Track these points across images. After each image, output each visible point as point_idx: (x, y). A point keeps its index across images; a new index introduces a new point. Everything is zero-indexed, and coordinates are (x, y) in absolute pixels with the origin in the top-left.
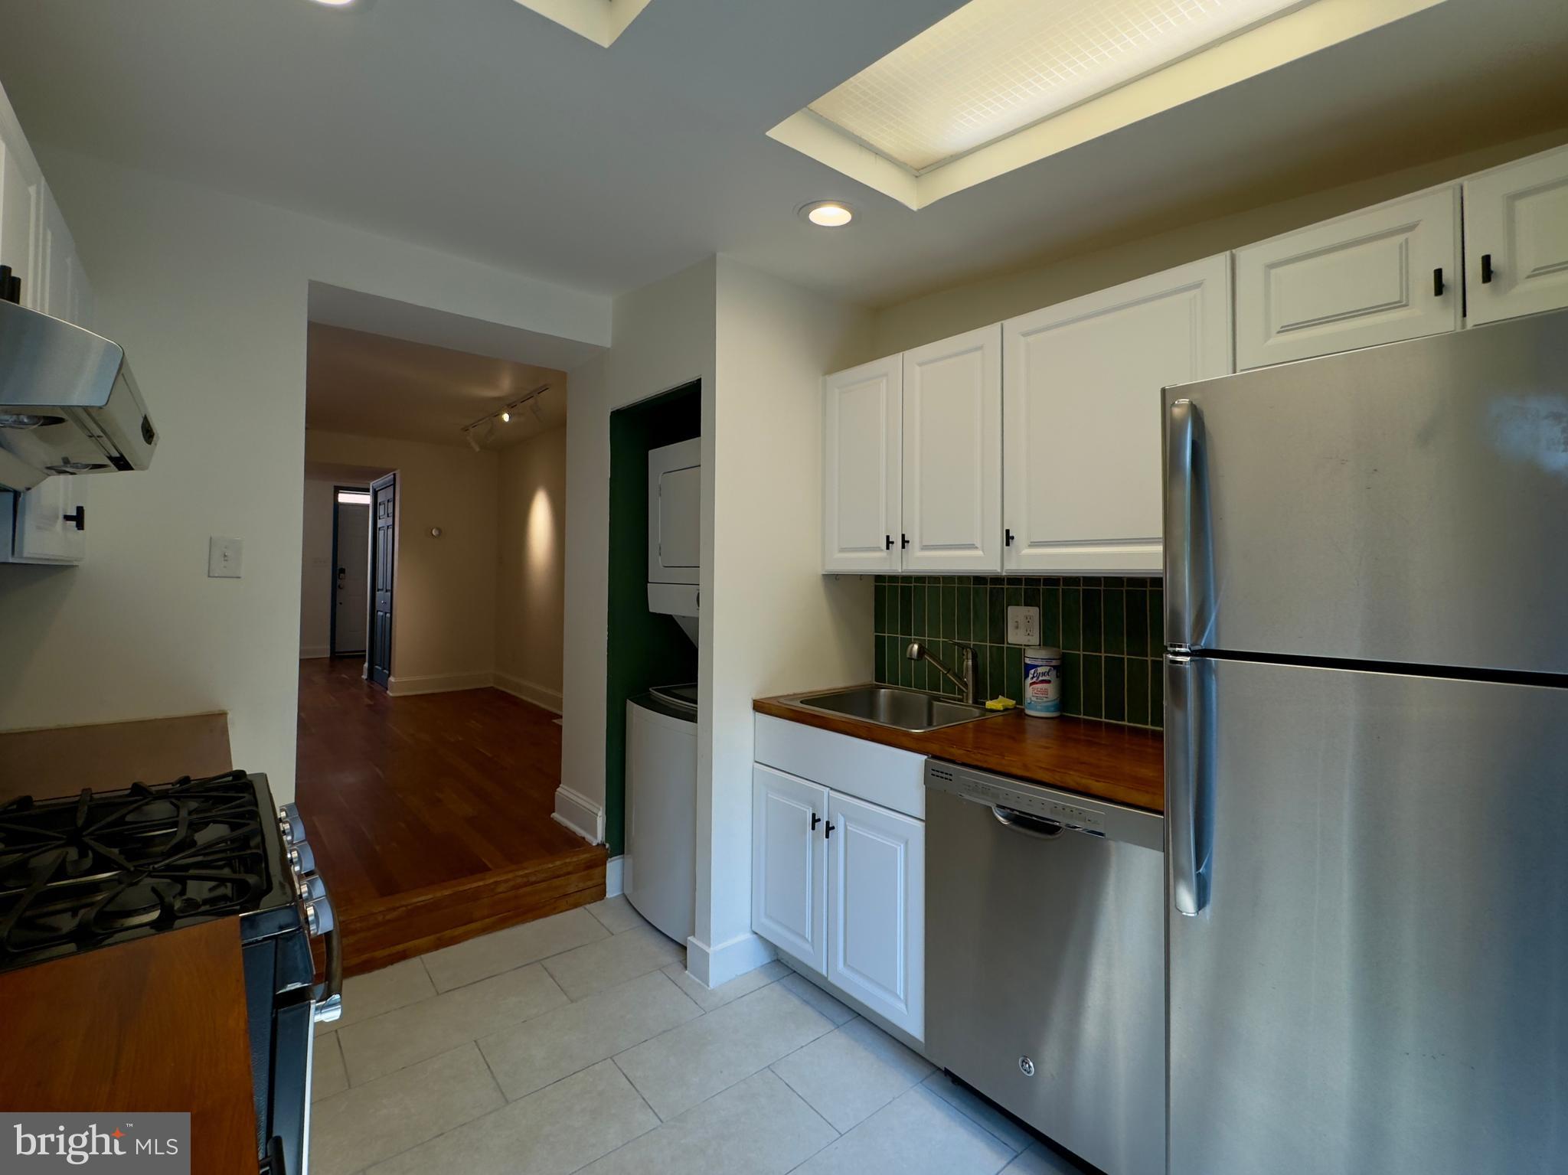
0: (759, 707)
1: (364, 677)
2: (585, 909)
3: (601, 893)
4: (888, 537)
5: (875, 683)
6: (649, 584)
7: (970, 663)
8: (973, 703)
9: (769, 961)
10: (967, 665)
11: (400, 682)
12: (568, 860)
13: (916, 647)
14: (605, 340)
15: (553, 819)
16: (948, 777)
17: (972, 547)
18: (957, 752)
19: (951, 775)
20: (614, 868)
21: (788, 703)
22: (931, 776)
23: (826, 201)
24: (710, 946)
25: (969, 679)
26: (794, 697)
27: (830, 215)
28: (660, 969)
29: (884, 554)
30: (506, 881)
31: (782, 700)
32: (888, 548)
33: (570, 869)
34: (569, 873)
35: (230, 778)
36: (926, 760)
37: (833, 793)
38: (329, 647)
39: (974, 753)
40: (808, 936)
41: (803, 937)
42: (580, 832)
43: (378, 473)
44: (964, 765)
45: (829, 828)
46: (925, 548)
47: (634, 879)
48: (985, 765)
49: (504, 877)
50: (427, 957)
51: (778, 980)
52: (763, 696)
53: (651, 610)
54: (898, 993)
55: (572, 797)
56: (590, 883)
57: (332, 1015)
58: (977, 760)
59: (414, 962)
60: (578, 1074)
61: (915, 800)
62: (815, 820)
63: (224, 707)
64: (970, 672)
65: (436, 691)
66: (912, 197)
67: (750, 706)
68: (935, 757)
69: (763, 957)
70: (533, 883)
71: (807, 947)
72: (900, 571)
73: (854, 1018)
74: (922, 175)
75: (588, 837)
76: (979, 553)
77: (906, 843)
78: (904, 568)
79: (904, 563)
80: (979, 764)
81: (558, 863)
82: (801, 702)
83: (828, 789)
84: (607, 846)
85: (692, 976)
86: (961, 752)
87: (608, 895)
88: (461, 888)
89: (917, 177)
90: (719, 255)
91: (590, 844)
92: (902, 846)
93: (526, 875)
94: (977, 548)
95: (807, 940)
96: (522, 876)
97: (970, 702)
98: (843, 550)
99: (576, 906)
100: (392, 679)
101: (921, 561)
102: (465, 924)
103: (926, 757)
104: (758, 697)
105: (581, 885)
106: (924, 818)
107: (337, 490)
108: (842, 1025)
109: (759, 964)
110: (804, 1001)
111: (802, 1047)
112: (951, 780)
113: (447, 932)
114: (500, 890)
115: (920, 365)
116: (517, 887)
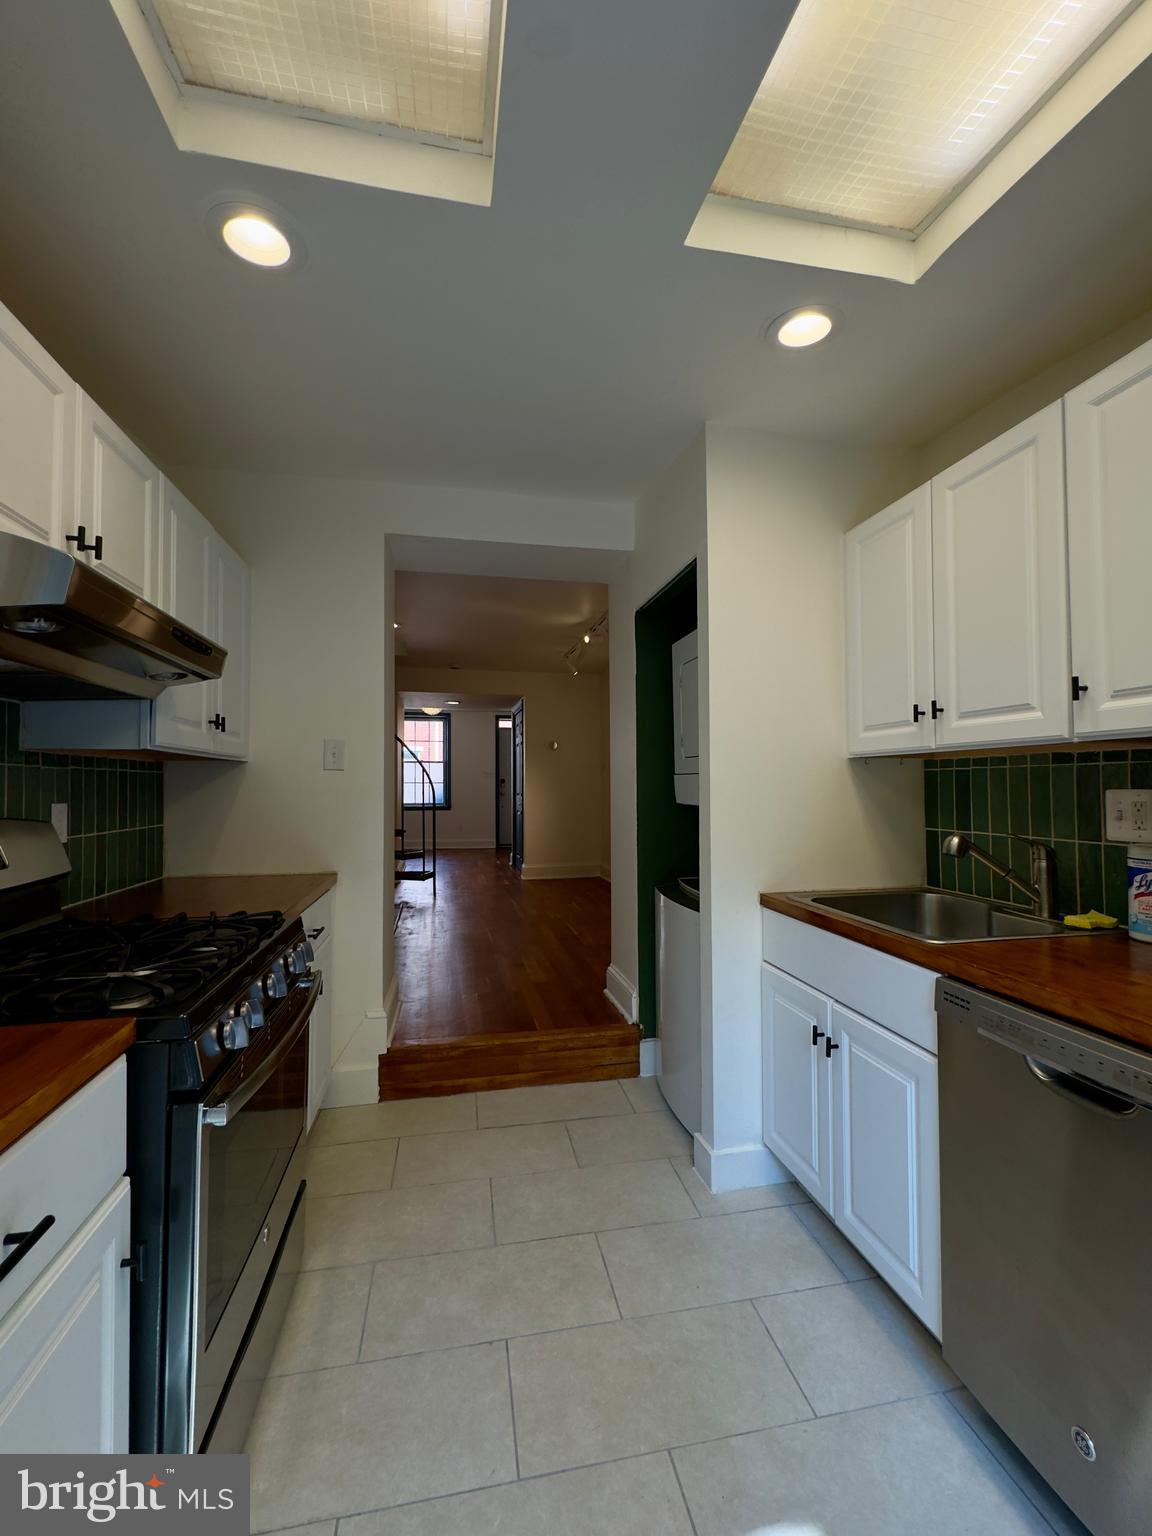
0: (767, 901)
1: (511, 863)
2: (619, 1083)
3: (634, 1072)
4: (916, 707)
5: (926, 886)
6: (675, 777)
7: (1044, 864)
8: (1050, 917)
9: (784, 1181)
10: (1039, 868)
11: (530, 869)
12: (603, 1034)
13: (956, 840)
14: (628, 544)
15: (604, 994)
16: (964, 1004)
17: (1027, 707)
18: (977, 972)
19: (968, 1003)
20: (647, 1049)
21: (799, 899)
22: (944, 1001)
23: (796, 308)
24: (713, 1148)
25: (1043, 886)
26: (805, 894)
27: (805, 329)
28: (669, 1158)
29: (913, 728)
30: (547, 1042)
31: (791, 896)
32: (916, 720)
33: (604, 1042)
34: (604, 1046)
35: (271, 917)
36: (937, 980)
37: (838, 1007)
38: (495, 840)
39: (1001, 977)
40: (815, 1164)
41: (811, 1166)
42: (622, 1010)
43: (512, 701)
44: (987, 991)
45: (831, 1047)
46: (964, 716)
47: (666, 1063)
48: (1015, 995)
49: (545, 1038)
50: (481, 1094)
51: (790, 1205)
52: (773, 891)
53: (679, 801)
54: (911, 1267)
55: (618, 976)
56: (624, 1059)
57: (219, 1118)
58: (1004, 987)
59: (469, 1097)
60: (563, 1239)
61: (925, 1025)
62: (816, 1034)
63: (335, 869)
64: (1044, 877)
65: (557, 877)
66: (904, 267)
67: (756, 899)
68: (951, 977)
69: (776, 1178)
70: (573, 1049)
71: (814, 1177)
72: (934, 747)
73: (871, 1278)
74: (920, 235)
75: (627, 1016)
76: (1038, 714)
77: (917, 1083)
78: (938, 743)
79: (938, 737)
80: (1008, 992)
81: (593, 1034)
82: (813, 900)
83: (832, 1000)
84: (641, 1027)
85: (697, 1173)
86: (983, 973)
87: (643, 1074)
88: (510, 1041)
89: (914, 241)
90: (708, 423)
91: (626, 1022)
92: (913, 1083)
93: (564, 1041)
94: (1033, 708)
95: (814, 1169)
96: (560, 1040)
97: (1045, 915)
98: (868, 728)
99: (611, 1077)
100: (523, 866)
101: (960, 732)
102: (513, 1073)
103: (939, 975)
104: (763, 891)
105: (615, 1060)
106: (937, 1053)
107: (498, 718)
108: (854, 1282)
109: (772, 1182)
110: (815, 1238)
111: (797, 1291)
112: (968, 1009)
113: (498, 1077)
114: (541, 1049)
115: (953, 488)
116: (557, 1050)
